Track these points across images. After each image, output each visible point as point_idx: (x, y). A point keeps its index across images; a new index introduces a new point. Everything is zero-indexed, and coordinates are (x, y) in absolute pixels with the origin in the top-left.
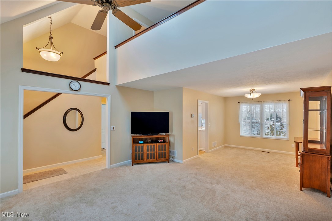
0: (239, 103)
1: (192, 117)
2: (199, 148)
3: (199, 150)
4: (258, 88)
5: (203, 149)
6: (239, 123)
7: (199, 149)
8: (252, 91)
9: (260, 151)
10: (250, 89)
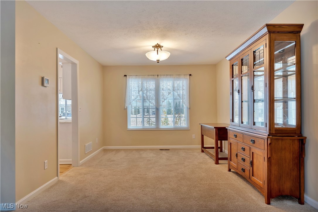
0: (125, 76)
1: (43, 84)
2: (59, 160)
3: (59, 163)
4: (167, 44)
5: (69, 161)
6: (126, 109)
7: (61, 162)
8: (158, 47)
9: (157, 149)
10: (154, 43)
